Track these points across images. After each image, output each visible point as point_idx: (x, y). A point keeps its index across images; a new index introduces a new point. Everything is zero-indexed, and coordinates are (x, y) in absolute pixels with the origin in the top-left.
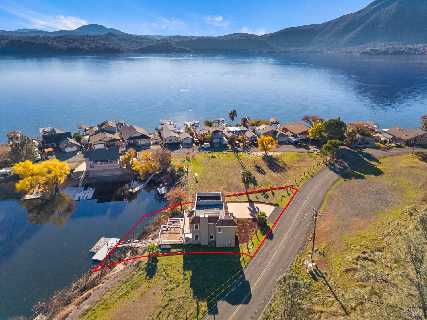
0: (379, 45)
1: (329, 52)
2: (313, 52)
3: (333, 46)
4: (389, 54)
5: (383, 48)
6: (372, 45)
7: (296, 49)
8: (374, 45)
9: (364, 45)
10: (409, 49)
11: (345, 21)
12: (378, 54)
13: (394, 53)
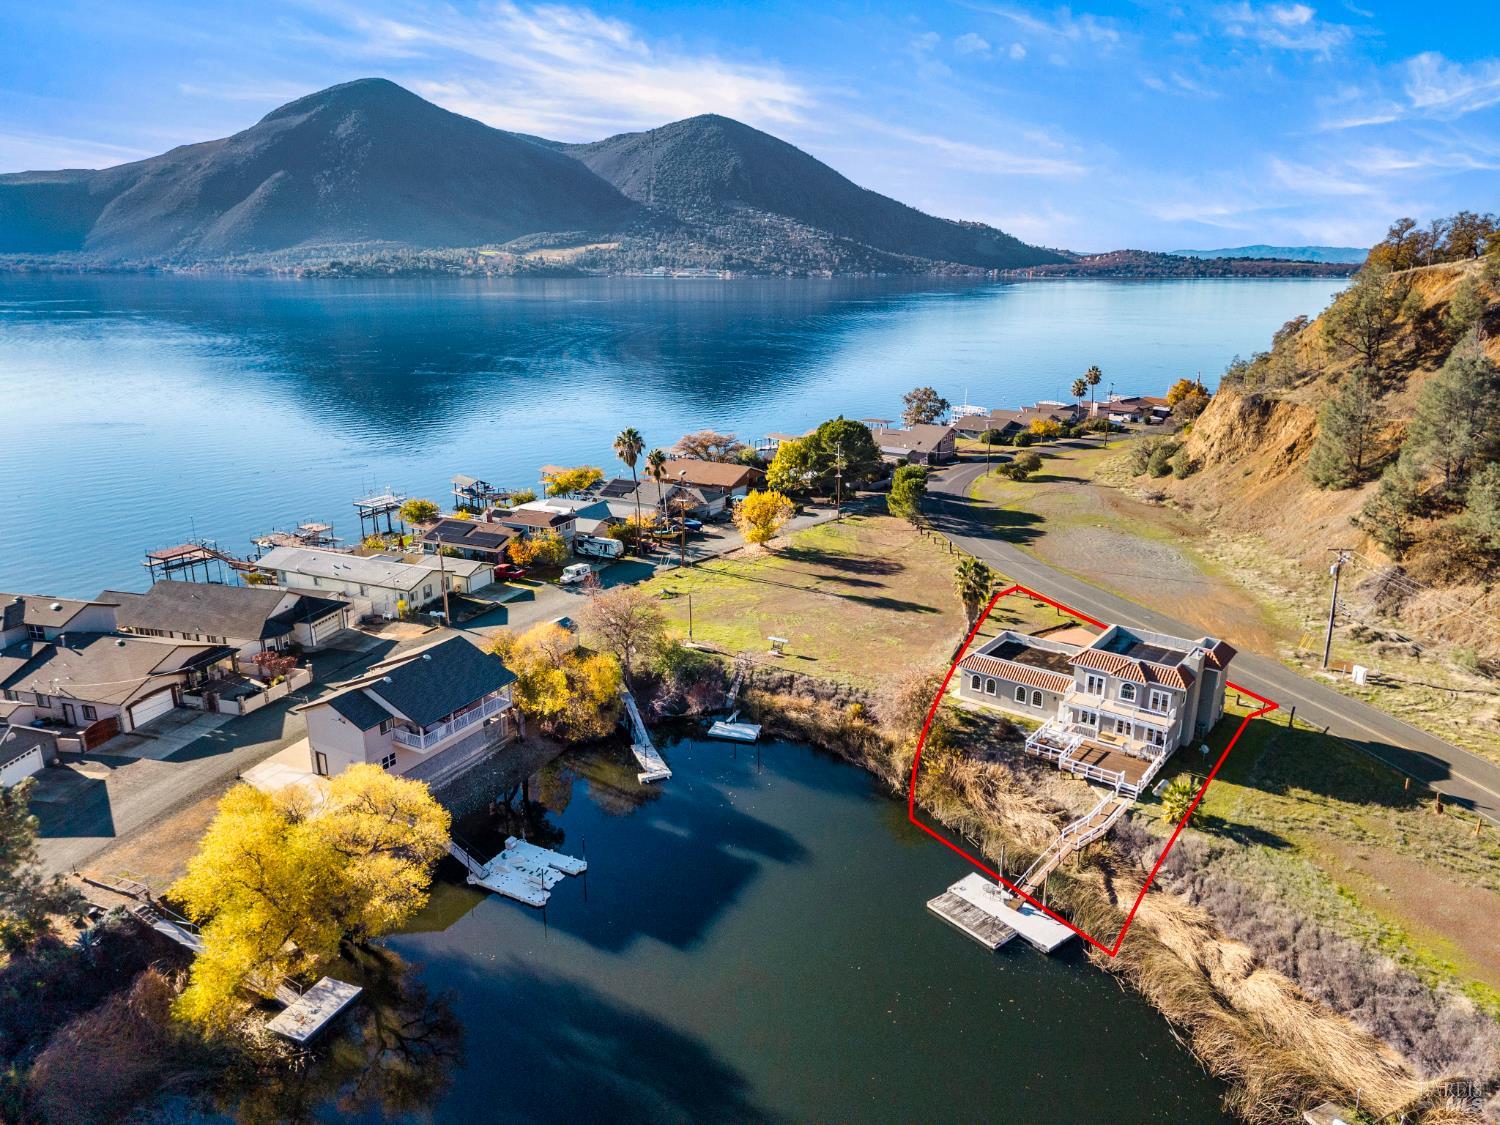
0: (344, 249)
1: (178, 271)
2: (112, 272)
3: (185, 252)
4: (390, 276)
5: (367, 260)
6: (322, 249)
7: (32, 262)
8: (327, 249)
9: (296, 249)
10: (438, 261)
11: (198, 167)
12: (360, 276)
13: (404, 274)
